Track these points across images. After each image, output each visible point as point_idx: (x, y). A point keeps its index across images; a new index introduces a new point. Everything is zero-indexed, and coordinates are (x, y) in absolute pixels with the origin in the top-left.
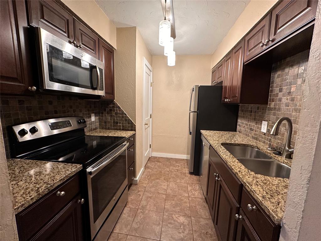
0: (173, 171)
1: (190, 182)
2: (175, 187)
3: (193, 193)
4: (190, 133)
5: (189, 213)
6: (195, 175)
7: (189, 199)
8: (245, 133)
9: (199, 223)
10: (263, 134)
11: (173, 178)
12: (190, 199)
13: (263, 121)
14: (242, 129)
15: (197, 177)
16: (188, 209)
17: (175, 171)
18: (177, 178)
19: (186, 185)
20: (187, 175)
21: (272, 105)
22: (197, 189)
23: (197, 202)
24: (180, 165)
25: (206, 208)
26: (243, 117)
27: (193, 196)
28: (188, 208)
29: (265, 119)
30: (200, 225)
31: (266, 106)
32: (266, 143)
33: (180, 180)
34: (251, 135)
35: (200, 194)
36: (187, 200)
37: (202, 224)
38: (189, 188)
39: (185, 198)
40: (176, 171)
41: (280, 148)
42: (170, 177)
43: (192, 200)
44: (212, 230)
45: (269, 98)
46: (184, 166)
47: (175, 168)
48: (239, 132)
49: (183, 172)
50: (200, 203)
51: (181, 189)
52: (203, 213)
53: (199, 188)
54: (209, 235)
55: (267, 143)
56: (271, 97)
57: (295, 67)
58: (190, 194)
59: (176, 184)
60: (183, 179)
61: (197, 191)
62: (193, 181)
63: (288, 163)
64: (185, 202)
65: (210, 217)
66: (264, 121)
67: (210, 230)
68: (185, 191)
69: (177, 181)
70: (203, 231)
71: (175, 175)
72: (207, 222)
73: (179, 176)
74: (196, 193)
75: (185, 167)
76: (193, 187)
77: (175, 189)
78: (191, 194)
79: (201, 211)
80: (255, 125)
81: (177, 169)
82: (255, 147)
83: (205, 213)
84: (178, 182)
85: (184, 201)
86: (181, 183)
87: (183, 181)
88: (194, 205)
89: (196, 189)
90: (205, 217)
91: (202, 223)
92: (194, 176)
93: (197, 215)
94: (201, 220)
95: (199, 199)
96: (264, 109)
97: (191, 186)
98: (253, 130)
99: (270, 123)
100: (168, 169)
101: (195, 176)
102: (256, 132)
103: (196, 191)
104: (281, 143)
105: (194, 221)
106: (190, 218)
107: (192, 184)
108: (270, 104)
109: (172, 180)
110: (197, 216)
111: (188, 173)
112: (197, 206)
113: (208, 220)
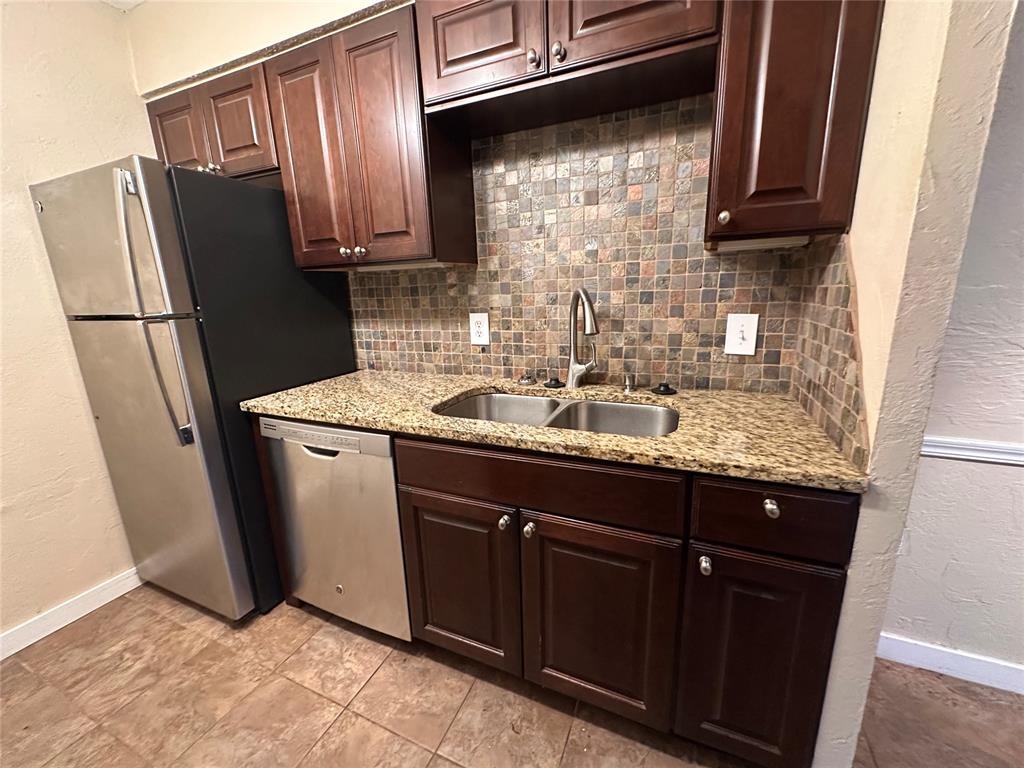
0: (124, 699)
1: (281, 656)
2: (243, 752)
3: (341, 681)
4: (186, 437)
5: (415, 753)
6: (265, 613)
7: (357, 715)
8: (403, 365)
9: (472, 734)
10: (480, 349)
11: (174, 724)
12: (359, 706)
13: (471, 315)
14: (386, 354)
15: (281, 616)
16: (396, 747)
17: (143, 689)
18: (199, 708)
19: (278, 683)
20: (230, 642)
21: (494, 264)
22: (337, 651)
23: (390, 689)
24: (132, 640)
25: (428, 670)
26: (379, 314)
27: (355, 689)
28: (391, 744)
29: (476, 306)
30: (483, 736)
31: (472, 269)
32: (493, 371)
33: (227, 693)
34: (431, 365)
35: (365, 651)
36: (358, 726)
37: (482, 727)
38: (308, 678)
39: (341, 730)
40: (147, 680)
41: (539, 371)
42: (144, 746)
43: (370, 702)
44: (509, 704)
45: (479, 244)
46: (166, 626)
47: (121, 679)
48: (372, 367)
49: (195, 651)
50: (401, 680)
51: (283, 720)
52: (444, 695)
53: (337, 640)
54: (524, 724)
55: (498, 372)
56: (483, 241)
57: (544, 161)
58: (337, 694)
59: (228, 734)
60: (234, 675)
61: (346, 656)
62: (286, 640)
63: (597, 394)
64: (364, 740)
65: (467, 682)
66: (473, 312)
67: (507, 710)
68: (306, 710)
69: (220, 714)
70: (505, 739)
71: (167, 703)
72: (481, 702)
73: (196, 688)
74: (348, 665)
75: (174, 624)
76: (316, 657)
77: (256, 756)
78: (340, 686)
79: (432, 693)
80: (442, 332)
81: (146, 670)
82: (488, 391)
83: (447, 685)
84: (228, 717)
85: (351, 744)
86: (251, 700)
87: (246, 685)
88: (394, 708)
89: (332, 655)
90: (460, 697)
91: (477, 724)
92: (263, 619)
93: (439, 721)
94: (465, 716)
95: (381, 672)
96: (466, 280)
97: (302, 665)
98: (435, 349)
99: (496, 316)
100: (79, 725)
101: (269, 615)
102: (449, 350)
103: (341, 658)
104: (540, 359)
105: (457, 749)
106: (440, 761)
107: (298, 651)
108: (485, 262)
109: (184, 743)
110: (442, 725)
111: (225, 635)
112: (407, 698)
113: (475, 696)
